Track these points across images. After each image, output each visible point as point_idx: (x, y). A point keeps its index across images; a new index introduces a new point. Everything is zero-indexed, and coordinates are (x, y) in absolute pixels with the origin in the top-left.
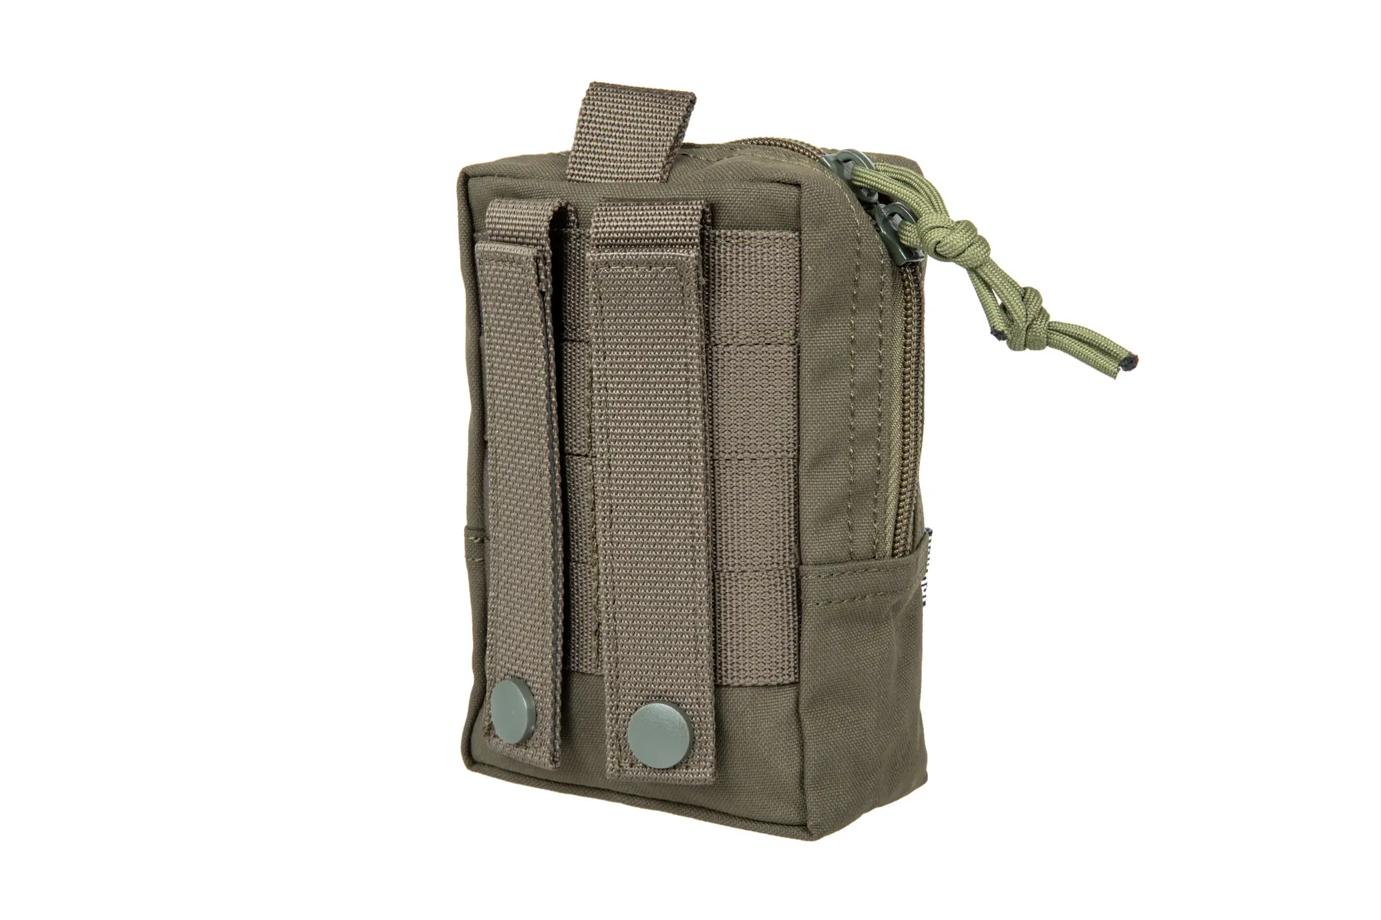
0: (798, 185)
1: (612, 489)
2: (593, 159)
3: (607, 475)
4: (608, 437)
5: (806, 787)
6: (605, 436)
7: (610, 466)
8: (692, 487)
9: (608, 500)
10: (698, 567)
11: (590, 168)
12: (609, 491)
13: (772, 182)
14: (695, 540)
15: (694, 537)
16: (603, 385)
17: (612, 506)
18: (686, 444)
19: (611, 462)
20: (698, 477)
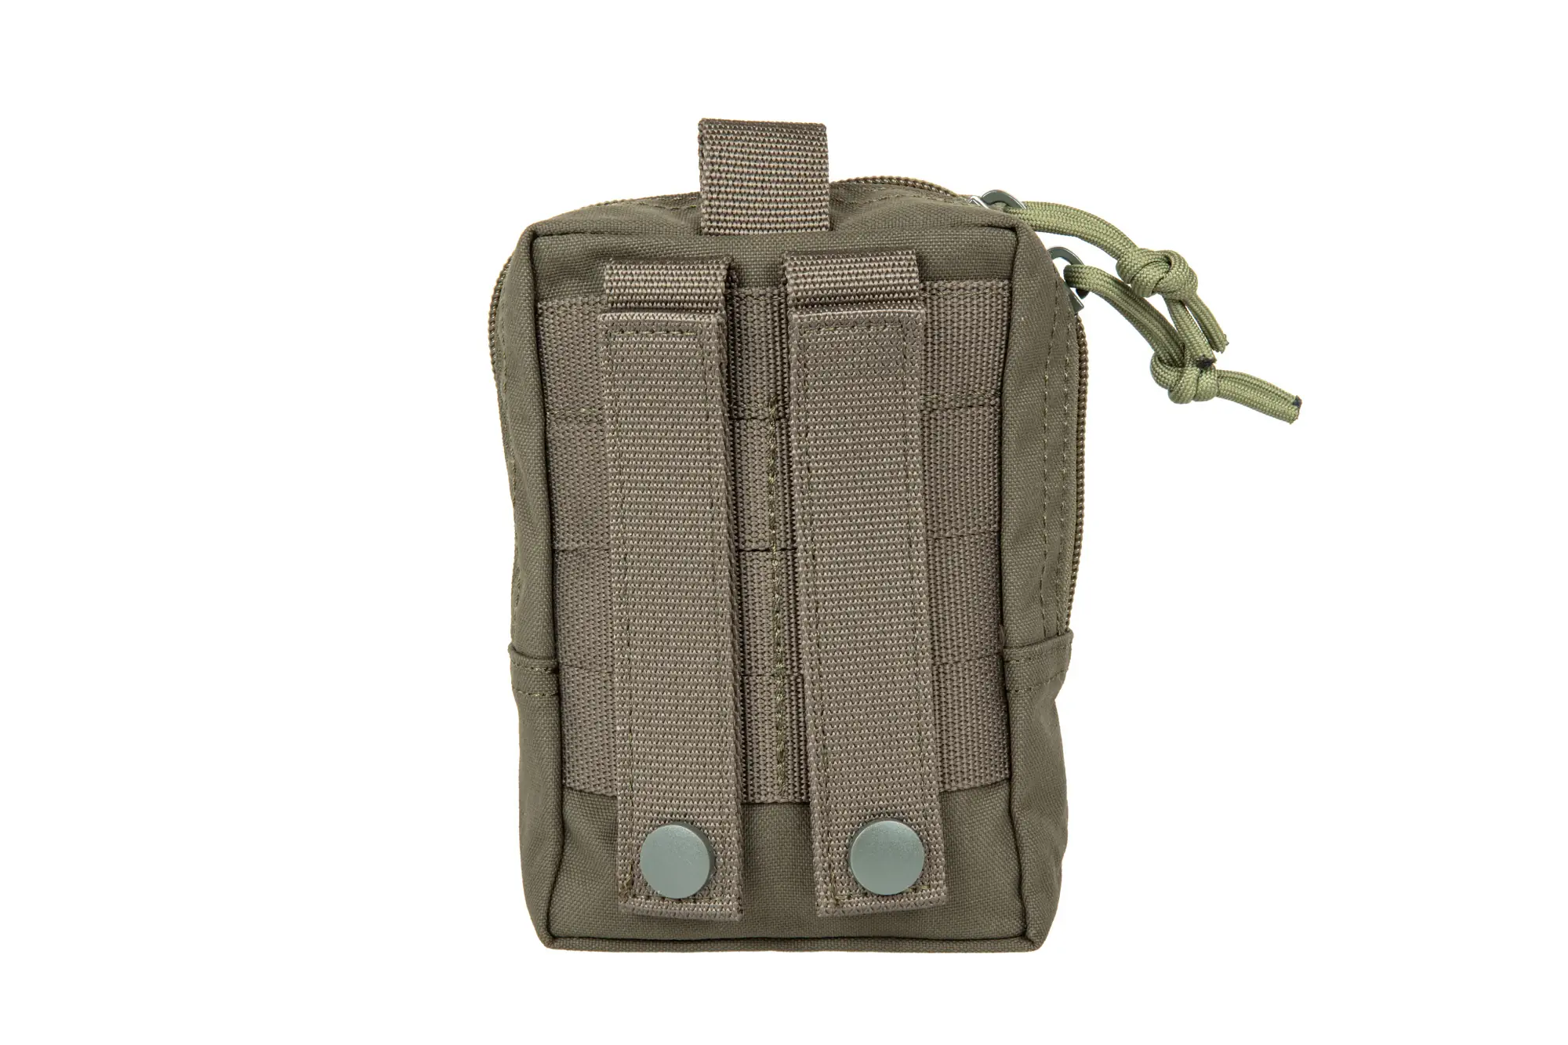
0: (1013, 229)
1: (818, 583)
2: (734, 207)
3: (811, 568)
4: (811, 523)
5: (1026, 893)
6: (809, 524)
7: (814, 557)
8: (912, 572)
9: (813, 597)
10: (922, 661)
11: (732, 218)
12: (815, 586)
13: (983, 226)
14: (917, 632)
15: (915, 629)
16: (805, 465)
17: (818, 603)
18: (905, 524)
19: (816, 552)
20: (920, 560)
